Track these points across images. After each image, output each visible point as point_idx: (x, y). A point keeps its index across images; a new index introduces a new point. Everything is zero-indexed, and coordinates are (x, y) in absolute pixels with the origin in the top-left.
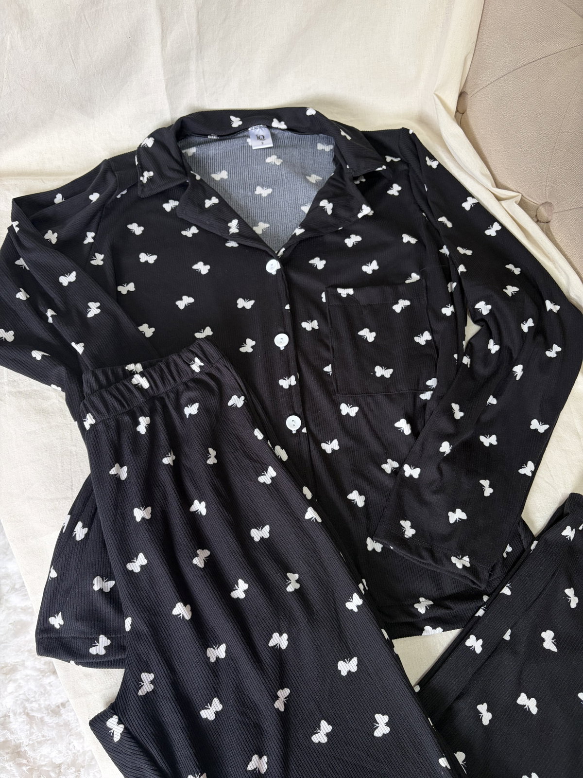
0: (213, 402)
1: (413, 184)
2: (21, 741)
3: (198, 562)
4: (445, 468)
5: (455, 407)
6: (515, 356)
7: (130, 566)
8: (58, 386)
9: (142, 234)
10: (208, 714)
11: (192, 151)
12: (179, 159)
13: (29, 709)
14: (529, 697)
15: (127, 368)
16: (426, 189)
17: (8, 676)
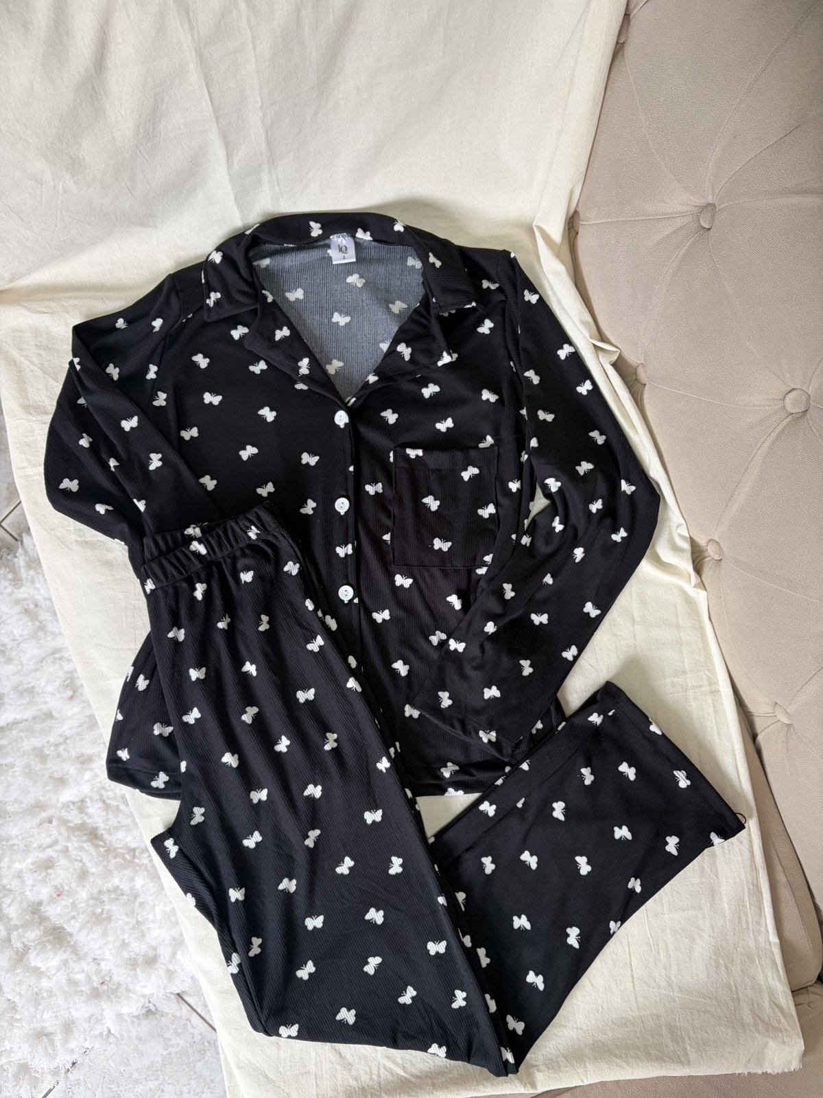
0: (269, 569)
1: (507, 322)
2: (98, 825)
3: (247, 718)
4: (488, 646)
5: (507, 587)
6: (580, 535)
7: (186, 718)
8: (121, 541)
9: (207, 367)
10: (250, 842)
11: (266, 262)
12: (249, 279)
13: (105, 796)
14: (532, 855)
15: (186, 533)
16: (519, 332)
17: (84, 766)
